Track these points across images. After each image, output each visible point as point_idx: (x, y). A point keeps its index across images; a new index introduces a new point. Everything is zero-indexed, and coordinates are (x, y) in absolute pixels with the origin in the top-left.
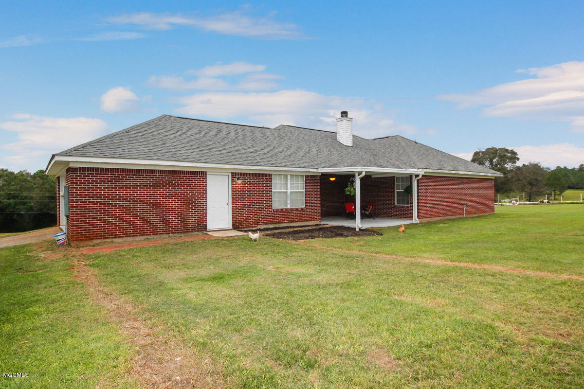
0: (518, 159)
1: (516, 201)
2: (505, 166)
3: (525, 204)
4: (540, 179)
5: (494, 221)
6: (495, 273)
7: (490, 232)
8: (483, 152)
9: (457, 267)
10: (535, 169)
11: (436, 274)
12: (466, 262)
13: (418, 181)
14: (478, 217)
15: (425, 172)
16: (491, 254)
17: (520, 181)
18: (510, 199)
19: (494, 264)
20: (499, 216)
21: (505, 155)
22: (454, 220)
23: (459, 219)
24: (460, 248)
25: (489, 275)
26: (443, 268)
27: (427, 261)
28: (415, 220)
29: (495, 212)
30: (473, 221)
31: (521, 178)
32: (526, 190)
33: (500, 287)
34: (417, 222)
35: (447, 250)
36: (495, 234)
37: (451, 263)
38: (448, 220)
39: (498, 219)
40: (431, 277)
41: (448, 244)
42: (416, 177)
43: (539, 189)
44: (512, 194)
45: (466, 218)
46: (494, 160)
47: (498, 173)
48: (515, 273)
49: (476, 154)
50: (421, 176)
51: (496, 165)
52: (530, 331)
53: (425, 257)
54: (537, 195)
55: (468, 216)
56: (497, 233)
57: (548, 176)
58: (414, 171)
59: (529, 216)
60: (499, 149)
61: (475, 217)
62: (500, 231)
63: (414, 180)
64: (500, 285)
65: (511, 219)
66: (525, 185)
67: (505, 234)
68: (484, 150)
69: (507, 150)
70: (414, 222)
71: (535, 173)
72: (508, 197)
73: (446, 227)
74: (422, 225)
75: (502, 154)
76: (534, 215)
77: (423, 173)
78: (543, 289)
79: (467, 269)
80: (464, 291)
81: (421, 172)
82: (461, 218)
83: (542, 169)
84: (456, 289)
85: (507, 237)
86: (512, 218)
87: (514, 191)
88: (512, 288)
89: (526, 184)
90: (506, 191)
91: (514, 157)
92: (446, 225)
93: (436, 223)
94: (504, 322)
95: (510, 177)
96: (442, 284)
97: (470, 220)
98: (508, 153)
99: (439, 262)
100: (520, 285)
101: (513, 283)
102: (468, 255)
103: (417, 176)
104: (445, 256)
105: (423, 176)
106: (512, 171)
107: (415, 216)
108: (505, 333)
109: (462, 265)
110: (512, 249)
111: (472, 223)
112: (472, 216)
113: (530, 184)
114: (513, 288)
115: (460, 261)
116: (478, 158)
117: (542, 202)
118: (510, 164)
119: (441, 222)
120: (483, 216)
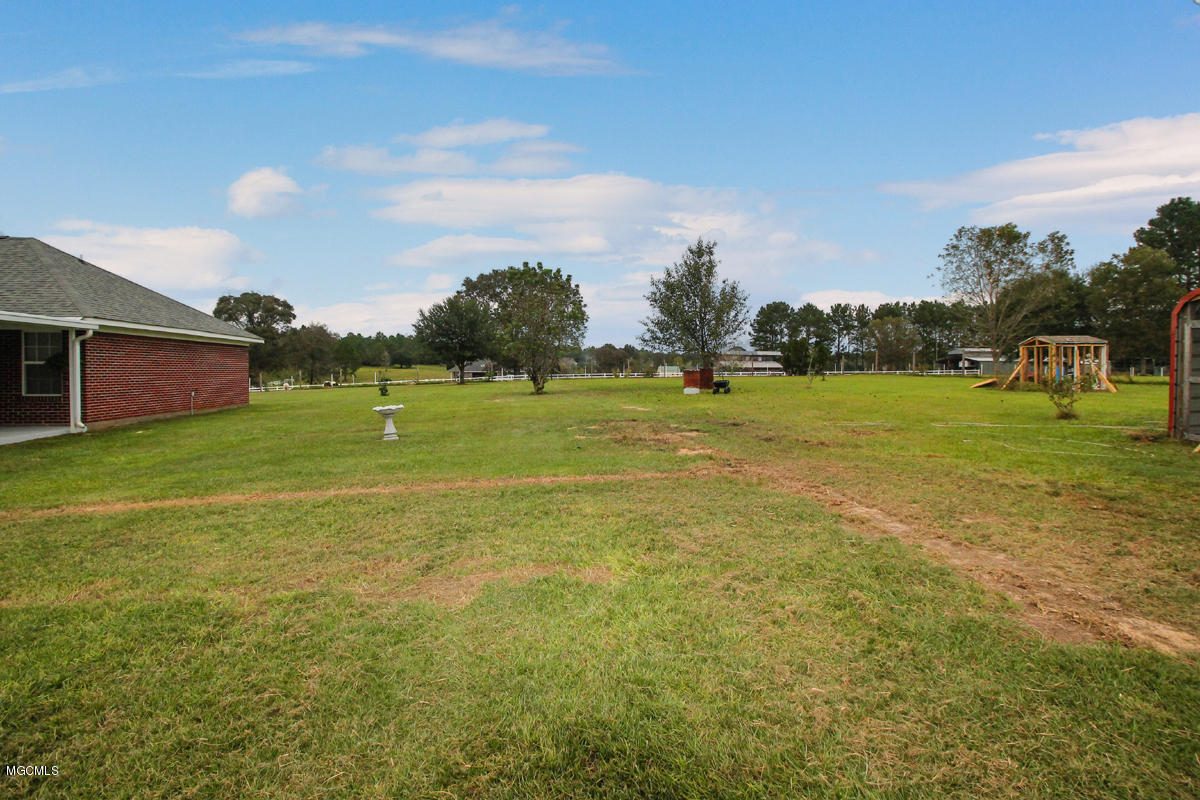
0: (294, 317)
1: (290, 384)
2: (274, 325)
3: (302, 388)
4: (326, 349)
5: (245, 417)
6: (226, 508)
7: (233, 438)
8: (236, 299)
9: (155, 510)
10: (318, 334)
11: (105, 533)
12: (176, 497)
13: (83, 344)
14: (220, 412)
15: (100, 326)
16: (227, 475)
17: (297, 351)
18: (282, 380)
19: (229, 493)
20: (255, 408)
21: (274, 309)
22: (167, 421)
23: (179, 419)
24: (171, 472)
25: (215, 513)
26: (123, 517)
27: (89, 509)
28: (77, 424)
29: (251, 403)
30: (207, 420)
31: (298, 346)
32: (306, 366)
33: (230, 530)
34: (79, 430)
35: (143, 479)
36: (243, 440)
37: (144, 504)
38: (158, 421)
39: (253, 414)
40: (92, 541)
41: (147, 469)
42: (77, 336)
43: (325, 365)
44: (284, 372)
45: (197, 415)
46: (256, 315)
47: (255, 336)
48: (263, 500)
49: (223, 300)
50: (90, 333)
51: (259, 324)
52: (265, 590)
53: (85, 503)
54: (322, 375)
55: (200, 412)
56: (247, 438)
57: (336, 347)
58: (72, 321)
59: (301, 407)
60: (264, 296)
61: (215, 413)
62: (251, 434)
63: (74, 342)
64: (231, 525)
65: (275, 413)
66: (304, 359)
67: (259, 439)
68: (238, 296)
69: (277, 301)
70: (73, 430)
71: (319, 340)
72: (279, 377)
73: (149, 436)
74: (93, 434)
75: (270, 306)
76: (310, 405)
77: (97, 328)
78: (297, 518)
79: (173, 511)
80: (160, 552)
81: (92, 325)
82: (185, 417)
83: (329, 335)
84: (144, 552)
85: (261, 444)
86: (277, 410)
87: (286, 367)
88: (250, 527)
89: (306, 356)
90: (276, 366)
91: (287, 313)
92: (151, 432)
93: (125, 429)
94: (223, 588)
95: (281, 344)
96: (114, 550)
97: (202, 418)
98: (280, 305)
99: (119, 507)
100: (264, 520)
101: (253, 518)
102: (183, 484)
103: (81, 332)
104: (135, 492)
105: (96, 333)
106: (284, 334)
107: (75, 419)
108: (221, 606)
109: (168, 503)
110: (264, 463)
111: (204, 423)
112: (206, 411)
113: (312, 357)
114: (252, 528)
115: (163, 498)
116: (227, 308)
117: (329, 384)
118: (282, 324)
119: (142, 426)
120: (229, 410)
